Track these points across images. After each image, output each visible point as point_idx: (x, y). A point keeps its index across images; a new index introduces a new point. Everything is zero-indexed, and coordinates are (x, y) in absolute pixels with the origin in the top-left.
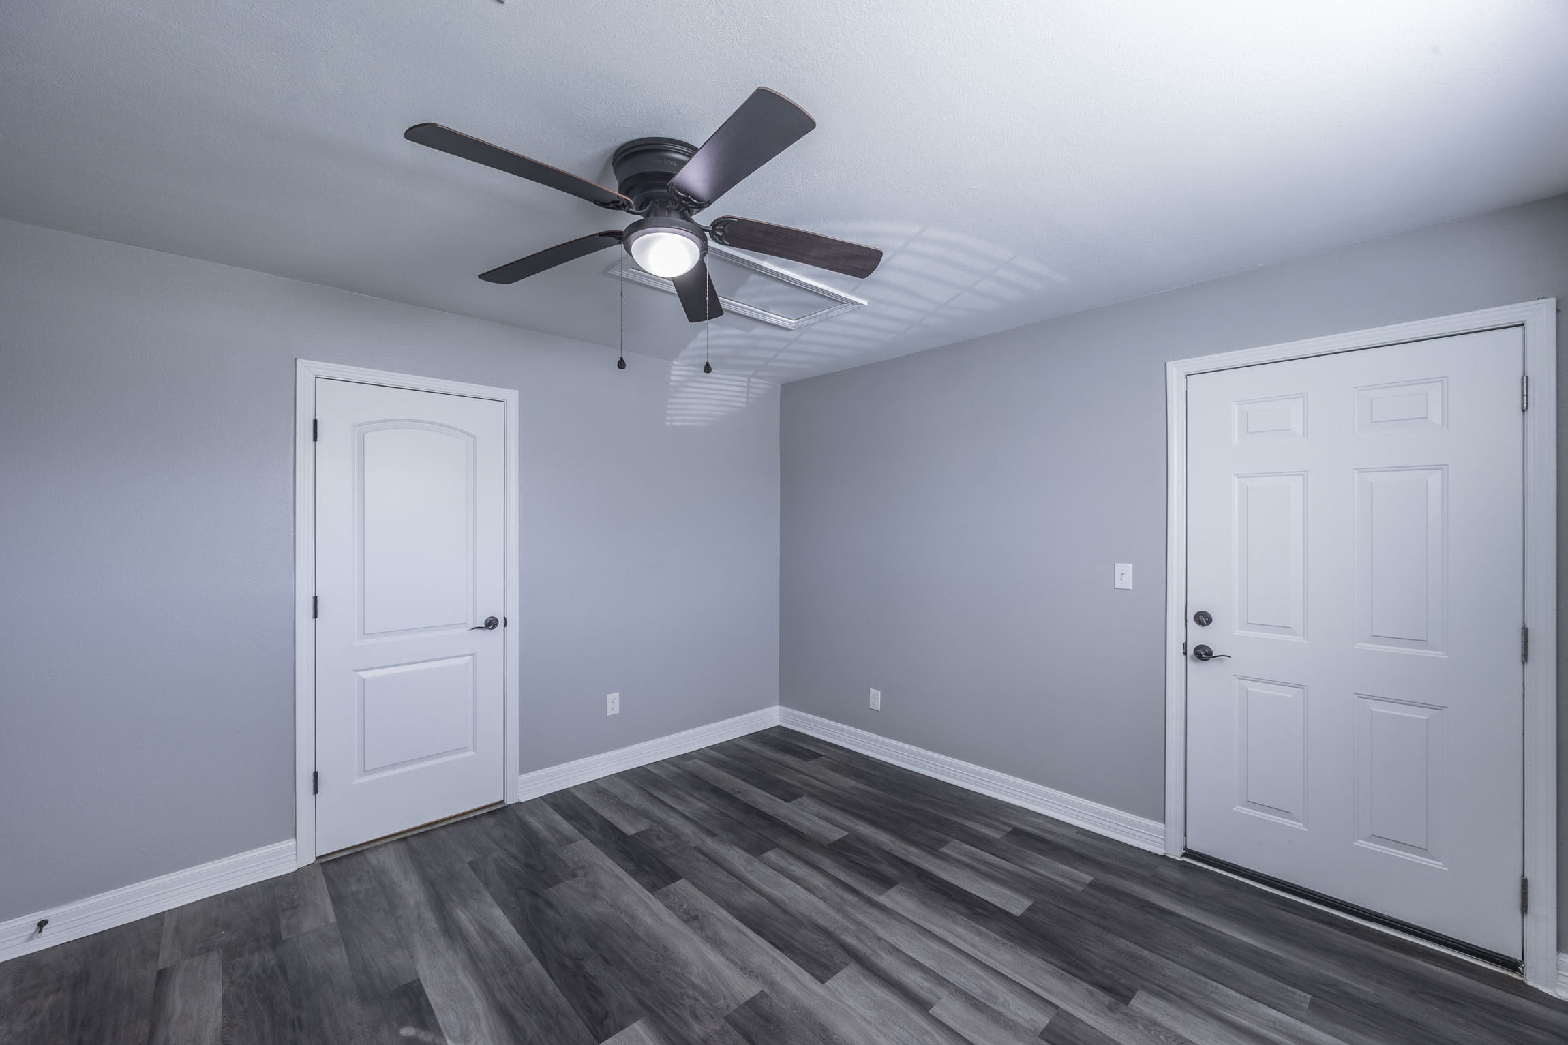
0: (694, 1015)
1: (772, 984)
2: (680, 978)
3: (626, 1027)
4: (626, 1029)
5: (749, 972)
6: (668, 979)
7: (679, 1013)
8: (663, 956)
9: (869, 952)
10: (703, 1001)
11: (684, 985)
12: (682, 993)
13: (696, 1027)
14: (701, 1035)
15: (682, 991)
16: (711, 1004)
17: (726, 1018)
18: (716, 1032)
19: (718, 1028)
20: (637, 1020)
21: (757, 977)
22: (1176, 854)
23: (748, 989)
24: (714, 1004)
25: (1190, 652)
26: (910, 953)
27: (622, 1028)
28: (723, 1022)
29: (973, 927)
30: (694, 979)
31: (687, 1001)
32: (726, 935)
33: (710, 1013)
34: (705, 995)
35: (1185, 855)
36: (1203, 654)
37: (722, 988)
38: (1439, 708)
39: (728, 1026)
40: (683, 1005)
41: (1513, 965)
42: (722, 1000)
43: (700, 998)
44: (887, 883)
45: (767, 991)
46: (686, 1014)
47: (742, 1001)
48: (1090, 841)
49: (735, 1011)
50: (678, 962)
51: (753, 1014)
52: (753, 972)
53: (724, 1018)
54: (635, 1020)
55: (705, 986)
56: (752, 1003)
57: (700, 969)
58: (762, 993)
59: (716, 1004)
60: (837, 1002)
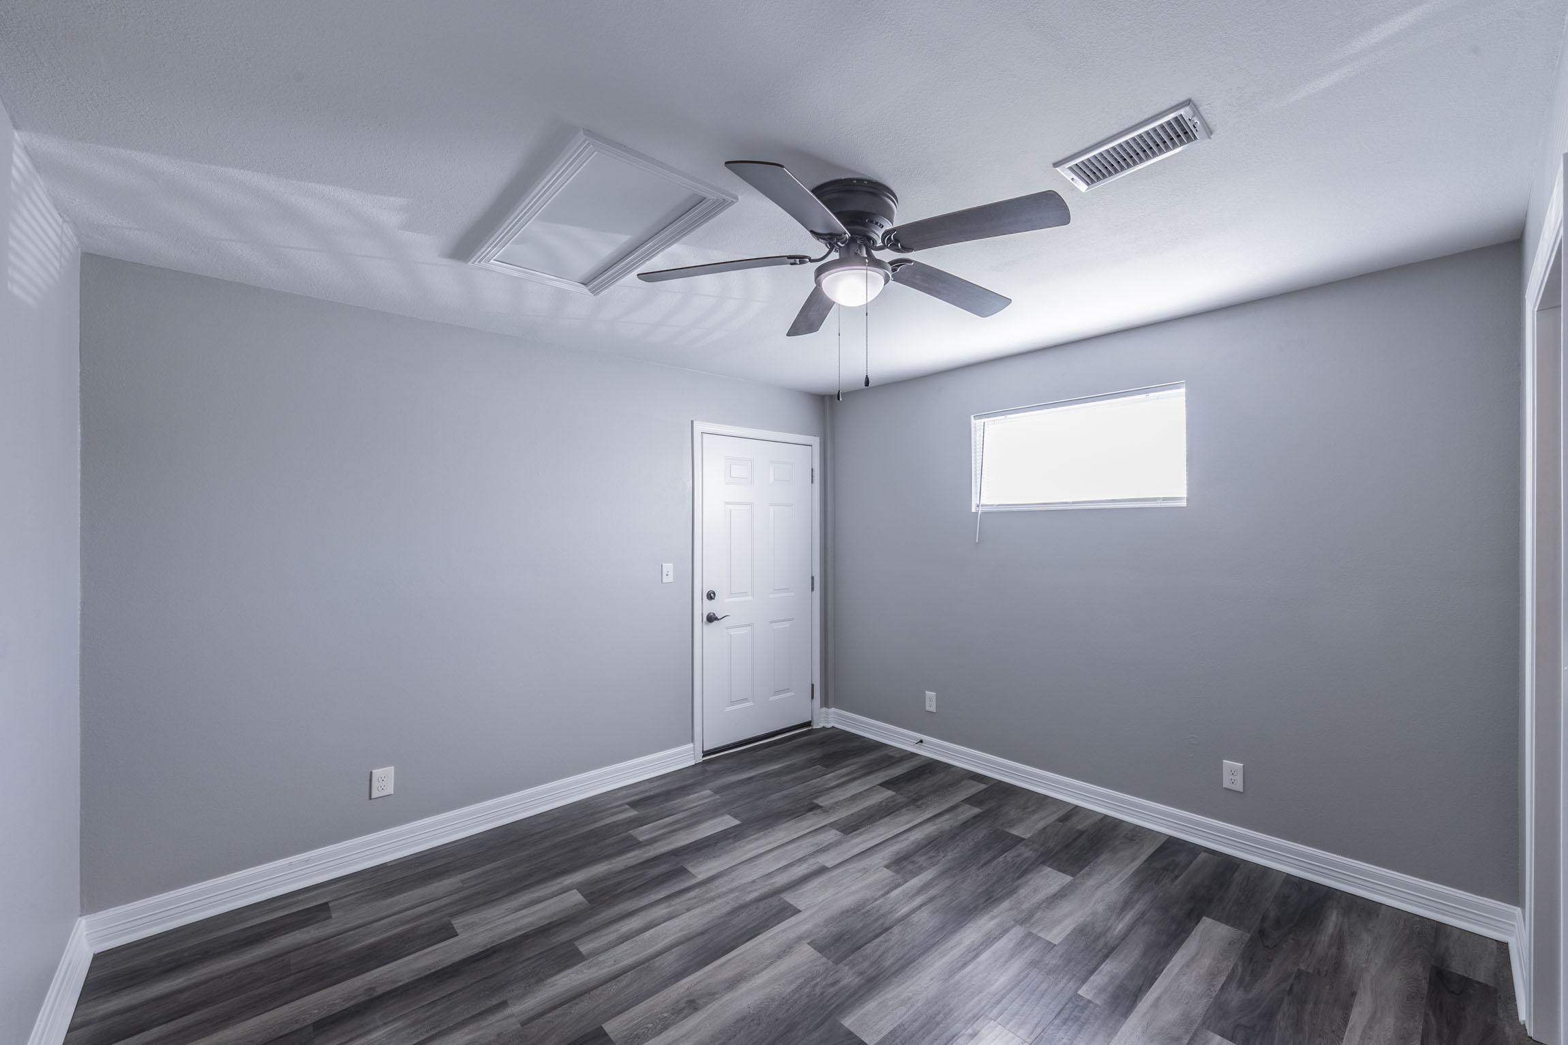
0: (833, 985)
2: (786, 1001)
3: (849, 1030)
5: (785, 954)
9: (769, 887)
10: (818, 980)
11: (799, 997)
12: (809, 998)
13: (845, 982)
15: (804, 997)
16: (822, 974)
17: (836, 964)
18: (853, 969)
19: (847, 968)
20: (841, 1024)
21: (791, 948)
22: (700, 759)
23: (803, 954)
24: (821, 972)
25: (705, 619)
26: (774, 869)
27: (851, 1033)
28: (840, 966)
29: (749, 840)
30: (789, 991)
31: (818, 990)
32: (727, 973)
33: (830, 974)
34: (809, 981)
35: (703, 756)
36: (711, 619)
38: (792, 620)
39: (844, 962)
40: (822, 994)
41: (809, 724)
42: (815, 969)
43: (815, 982)
44: (681, 872)
45: (807, 942)
46: (832, 990)
47: (818, 956)
48: (663, 781)
49: (828, 959)
51: (832, 948)
55: (801, 980)
56: (820, 950)
57: (776, 987)
59: (822, 970)
60: (820, 905)
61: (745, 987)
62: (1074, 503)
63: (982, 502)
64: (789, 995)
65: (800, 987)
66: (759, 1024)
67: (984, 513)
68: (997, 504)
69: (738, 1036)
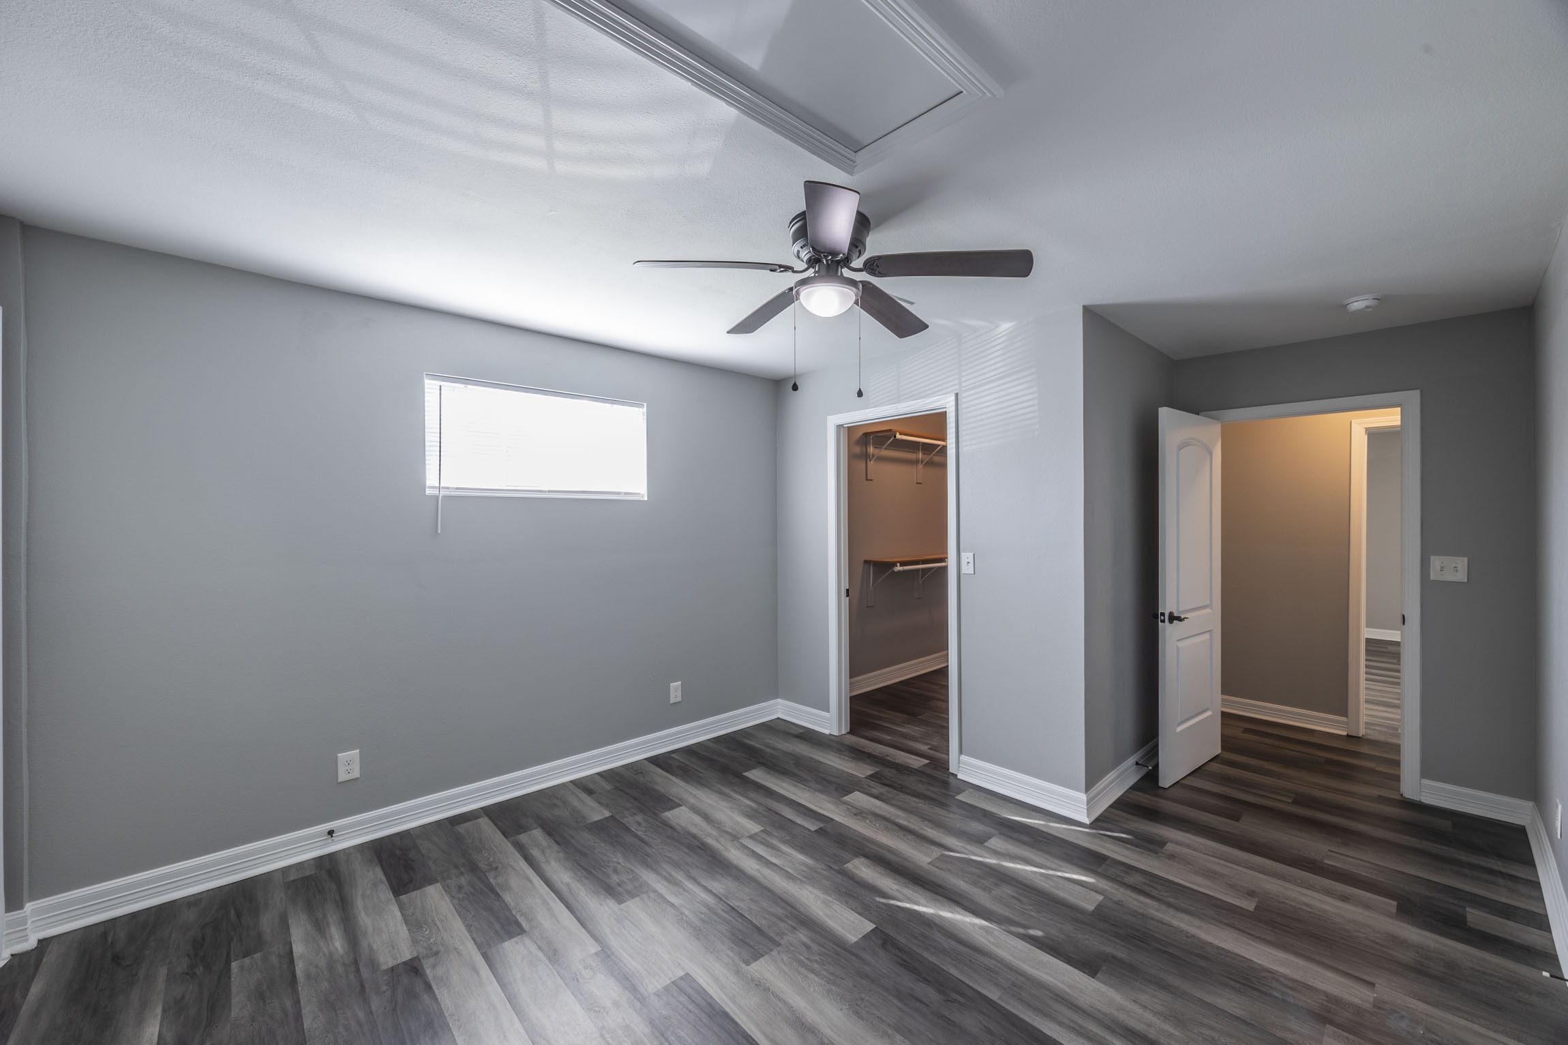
0: (808, 947)
1: (738, 972)
2: (831, 980)
3: (860, 938)
4: (860, 936)
5: (760, 985)
6: (841, 978)
7: (821, 948)
8: (857, 1005)
10: (801, 958)
11: (824, 973)
12: (824, 965)
13: (804, 939)
14: (798, 933)
15: (825, 967)
17: (779, 944)
18: (786, 934)
19: (785, 937)
20: (854, 943)
21: (752, 980)
23: (763, 969)
28: (782, 942)
30: (816, 979)
33: (793, 949)
34: (801, 964)
37: (786, 969)
39: (777, 939)
40: (819, 956)
42: (785, 959)
45: (743, 966)
46: (815, 947)
47: (766, 957)
49: (772, 950)
50: (838, 998)
51: (756, 947)
52: (757, 985)
53: (781, 944)
54: (856, 943)
55: (803, 970)
56: (757, 956)
57: (812, 990)
58: (748, 963)
59: (790, 955)
61: (811, 1016)
62: (549, 491)
63: (441, 486)
64: (822, 978)
65: (812, 971)
66: (862, 999)
67: (445, 497)
68: (455, 486)
69: (880, 1015)
